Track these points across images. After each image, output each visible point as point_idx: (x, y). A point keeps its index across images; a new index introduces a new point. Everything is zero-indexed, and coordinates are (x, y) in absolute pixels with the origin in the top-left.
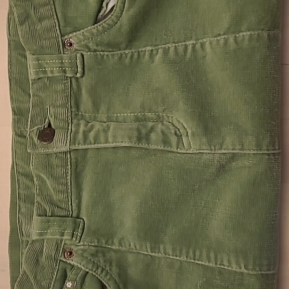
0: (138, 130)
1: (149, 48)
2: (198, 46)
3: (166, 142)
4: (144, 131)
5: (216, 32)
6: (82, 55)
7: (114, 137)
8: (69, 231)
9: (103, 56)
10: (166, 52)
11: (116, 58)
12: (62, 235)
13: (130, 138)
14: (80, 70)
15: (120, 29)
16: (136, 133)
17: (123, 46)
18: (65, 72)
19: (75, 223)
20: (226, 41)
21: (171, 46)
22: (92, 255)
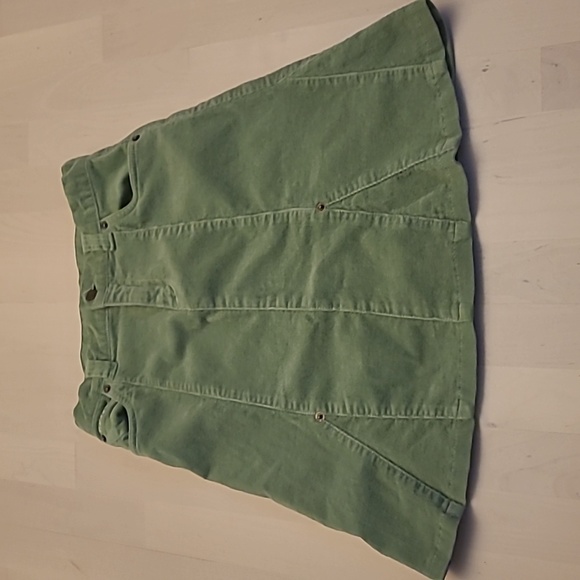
0: (148, 293)
1: (155, 228)
2: (186, 228)
3: (165, 302)
4: (152, 294)
5: (199, 217)
6: (112, 235)
7: (132, 298)
8: (106, 372)
9: (125, 235)
10: (165, 231)
11: (134, 236)
12: (101, 374)
13: (142, 299)
14: (112, 245)
15: (135, 214)
16: (146, 296)
17: (139, 225)
18: (101, 247)
19: (111, 365)
20: (206, 224)
21: (169, 227)
22: (121, 389)
